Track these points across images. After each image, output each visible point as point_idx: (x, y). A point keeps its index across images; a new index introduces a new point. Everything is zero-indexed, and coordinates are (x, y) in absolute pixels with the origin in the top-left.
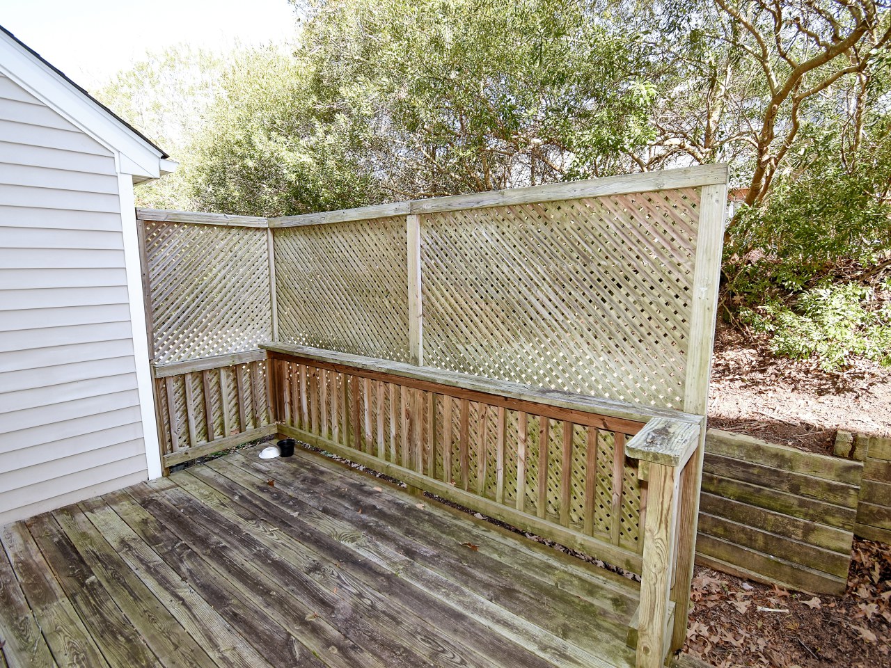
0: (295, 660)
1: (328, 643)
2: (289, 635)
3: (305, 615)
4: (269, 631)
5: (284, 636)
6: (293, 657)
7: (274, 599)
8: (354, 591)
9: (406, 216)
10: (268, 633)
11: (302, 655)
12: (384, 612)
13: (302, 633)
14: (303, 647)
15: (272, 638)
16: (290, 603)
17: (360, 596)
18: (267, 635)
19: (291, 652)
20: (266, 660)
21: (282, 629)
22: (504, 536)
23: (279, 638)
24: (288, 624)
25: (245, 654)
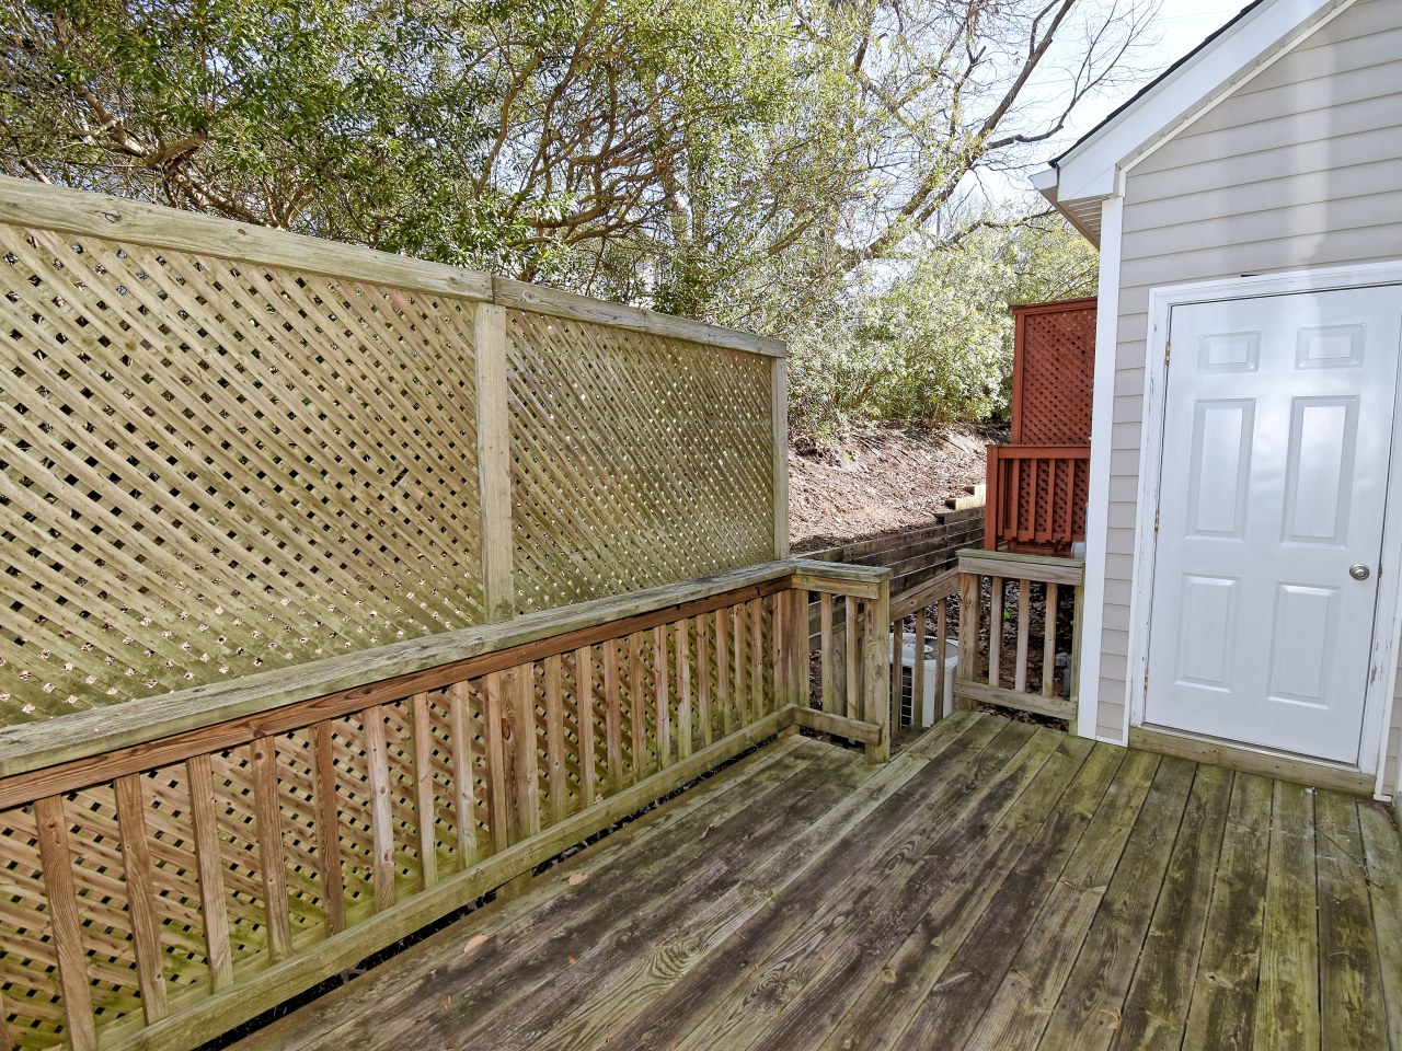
0: (973, 976)
1: (928, 948)
2: (932, 993)
3: (885, 986)
4: (935, 1021)
5: (937, 999)
6: (967, 979)
7: (863, 1038)
8: (820, 936)
9: (475, 301)
10: (939, 1021)
11: (960, 970)
12: (856, 903)
13: (922, 979)
14: (947, 973)
15: (945, 1016)
16: (866, 1011)
17: (828, 929)
18: (944, 1022)
19: (961, 984)
20: (987, 1008)
21: (925, 1006)
22: (683, 804)
23: (942, 1005)
24: (913, 1001)
25: (991, 1038)
